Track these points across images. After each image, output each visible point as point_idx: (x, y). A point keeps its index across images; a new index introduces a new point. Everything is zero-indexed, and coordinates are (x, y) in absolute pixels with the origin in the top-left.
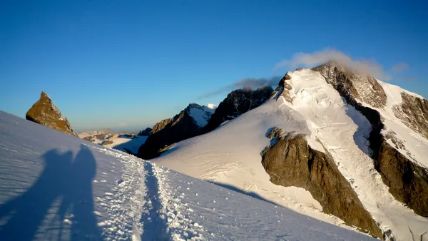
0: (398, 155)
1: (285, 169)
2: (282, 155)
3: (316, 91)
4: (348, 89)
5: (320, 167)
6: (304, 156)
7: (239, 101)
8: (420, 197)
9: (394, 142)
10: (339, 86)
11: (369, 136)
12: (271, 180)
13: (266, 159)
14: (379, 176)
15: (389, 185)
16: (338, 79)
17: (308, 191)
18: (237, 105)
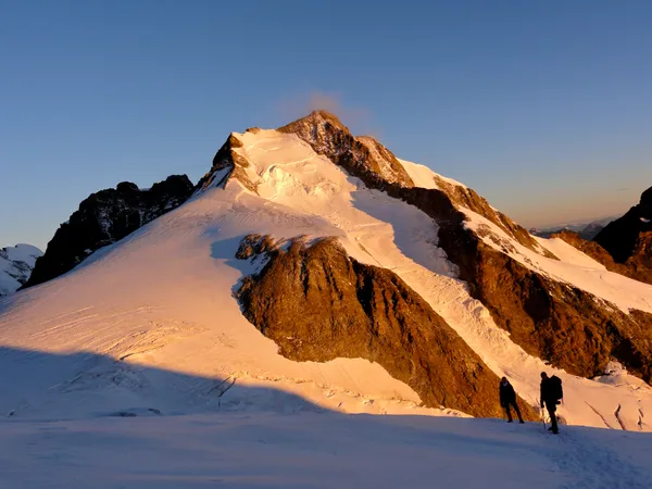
0: (513, 265)
1: (310, 319)
2: (294, 288)
3: (299, 168)
4: (363, 160)
5: (391, 301)
6: (347, 284)
7: (112, 215)
8: (572, 341)
9: (497, 242)
10: (341, 157)
11: (438, 239)
12: (283, 352)
13: (254, 304)
14: (486, 314)
15: (507, 326)
16: (338, 144)
17: (376, 365)
18: (107, 224)
